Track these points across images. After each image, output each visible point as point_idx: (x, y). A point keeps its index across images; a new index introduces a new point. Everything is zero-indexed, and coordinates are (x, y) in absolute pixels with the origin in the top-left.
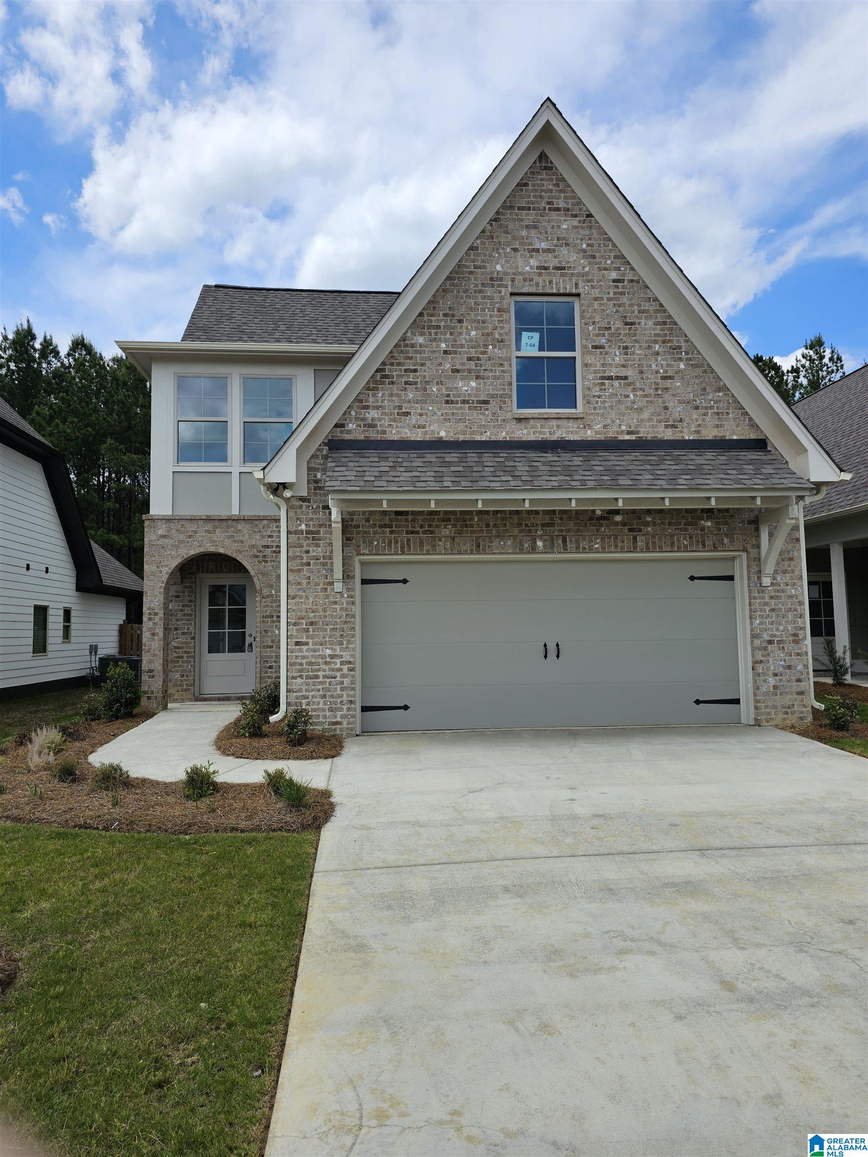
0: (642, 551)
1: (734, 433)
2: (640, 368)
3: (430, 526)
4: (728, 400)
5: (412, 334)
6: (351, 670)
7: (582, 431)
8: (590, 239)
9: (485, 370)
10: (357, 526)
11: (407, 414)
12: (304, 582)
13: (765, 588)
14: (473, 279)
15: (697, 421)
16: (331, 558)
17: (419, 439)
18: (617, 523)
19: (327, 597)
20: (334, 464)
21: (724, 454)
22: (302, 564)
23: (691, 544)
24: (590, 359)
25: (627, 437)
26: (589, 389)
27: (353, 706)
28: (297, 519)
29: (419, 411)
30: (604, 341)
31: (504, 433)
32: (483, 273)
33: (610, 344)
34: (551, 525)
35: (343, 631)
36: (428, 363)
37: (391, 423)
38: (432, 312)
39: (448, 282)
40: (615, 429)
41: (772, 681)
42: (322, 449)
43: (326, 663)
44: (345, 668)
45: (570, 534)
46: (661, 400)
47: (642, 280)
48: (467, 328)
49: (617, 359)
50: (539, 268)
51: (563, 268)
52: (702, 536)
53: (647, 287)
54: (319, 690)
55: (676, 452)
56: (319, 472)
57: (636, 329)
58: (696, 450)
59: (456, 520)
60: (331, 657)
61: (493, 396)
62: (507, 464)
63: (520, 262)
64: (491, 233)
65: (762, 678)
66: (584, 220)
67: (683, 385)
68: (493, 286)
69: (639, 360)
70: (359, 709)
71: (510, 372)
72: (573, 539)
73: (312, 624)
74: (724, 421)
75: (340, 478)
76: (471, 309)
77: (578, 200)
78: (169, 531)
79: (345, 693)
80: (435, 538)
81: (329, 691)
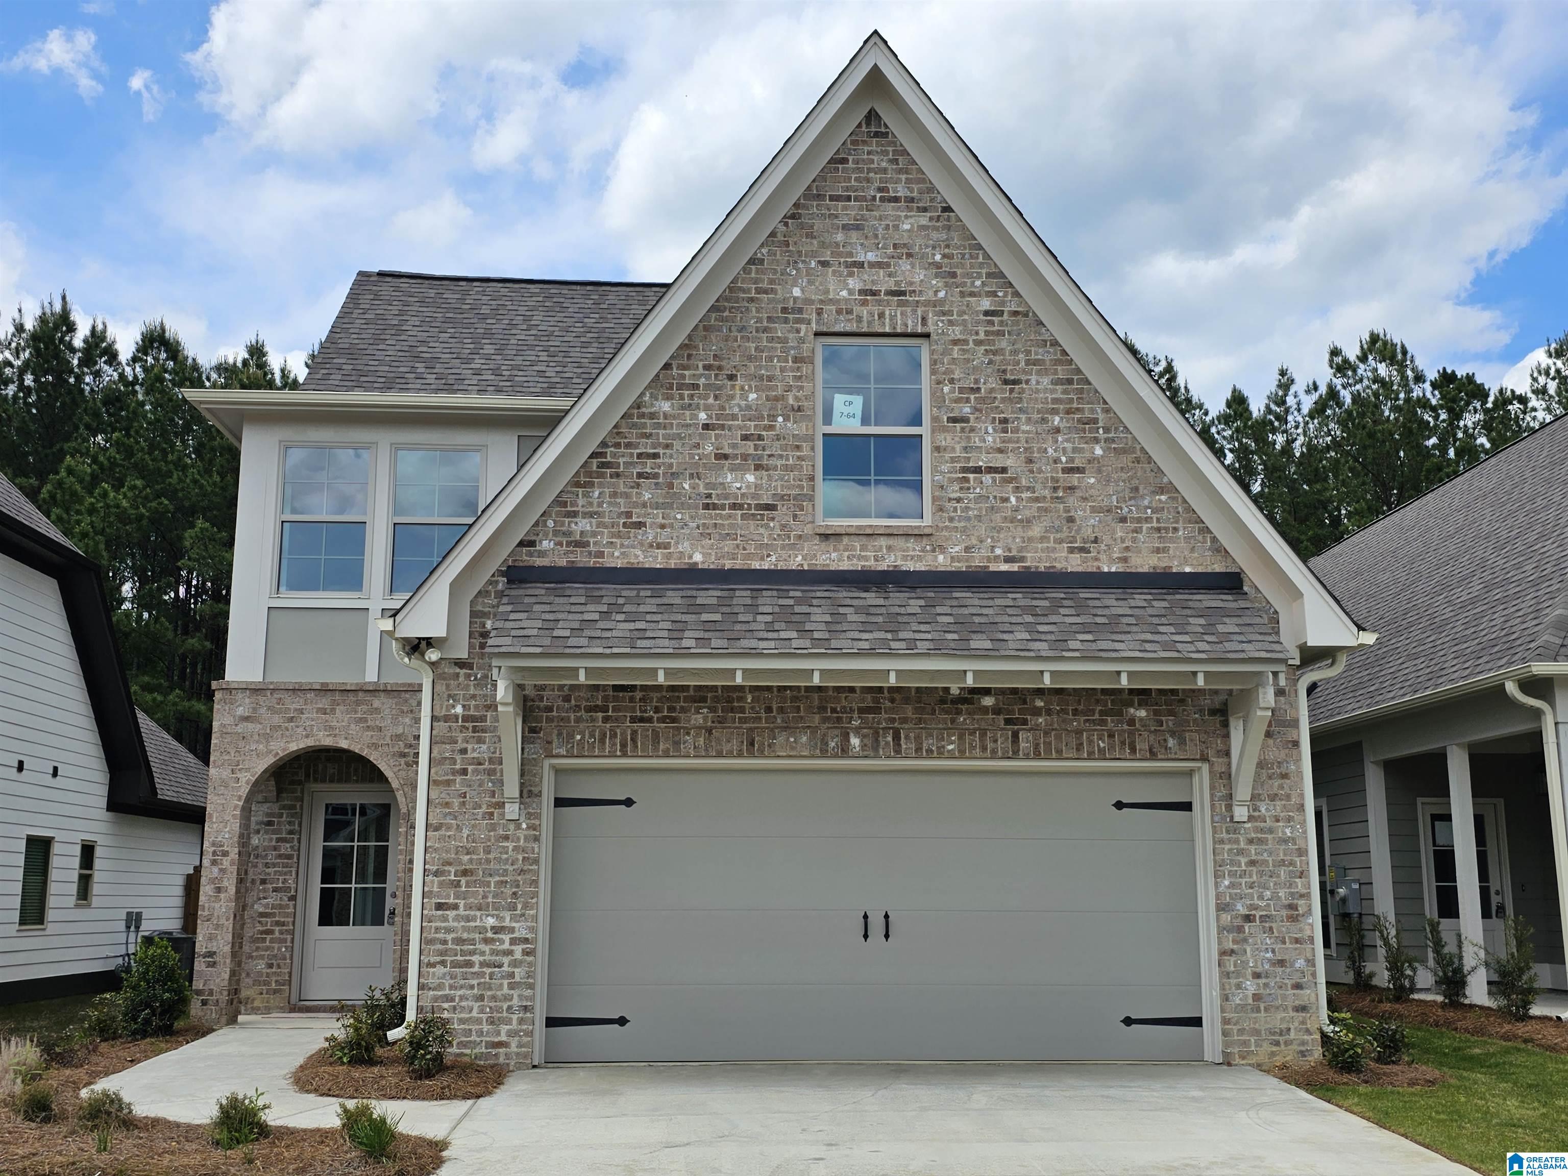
0: (1027, 757)
1: (1186, 562)
2: (1028, 455)
3: (671, 709)
4: (1177, 508)
5: (651, 397)
6: (526, 953)
7: (929, 557)
8: (948, 246)
9: (770, 456)
10: (549, 709)
11: (640, 525)
12: (456, 802)
13: (1239, 825)
14: (754, 309)
15: (1123, 541)
16: (501, 762)
17: (658, 566)
18: (985, 710)
19: (493, 828)
20: (509, 608)
21: (1166, 597)
22: (454, 772)
23: (1112, 747)
24: (944, 440)
25: (1004, 567)
26: (942, 487)
27: (528, 1015)
28: (449, 696)
29: (660, 520)
30: (967, 410)
31: (800, 558)
32: (770, 301)
33: (977, 414)
34: (876, 710)
35: (518, 886)
36: (677, 444)
37: (614, 540)
38: (685, 362)
39: (714, 315)
40: (984, 553)
41: (1250, 986)
42: (497, 582)
43: (486, 941)
44: (518, 949)
45: (906, 726)
46: (1061, 506)
47: (1034, 312)
48: (742, 388)
49: (990, 439)
50: (861, 292)
51: (903, 293)
52: (1131, 733)
53: (1041, 323)
54: (472, 987)
55: (1084, 594)
56: (489, 618)
57: (1023, 391)
58: (1120, 591)
59: (716, 699)
60: (496, 930)
61: (782, 497)
62: (797, 609)
63: (832, 284)
64: (785, 237)
65: (1233, 981)
66: (939, 216)
67: (1099, 481)
68: (786, 321)
69: (1027, 442)
70: (540, 1022)
71: (813, 459)
72: (912, 735)
73: (465, 873)
74: (1170, 543)
75: (513, 633)
76: (750, 358)
77: (928, 185)
78: (254, 709)
79: (515, 993)
80: (678, 729)
81: (490, 989)
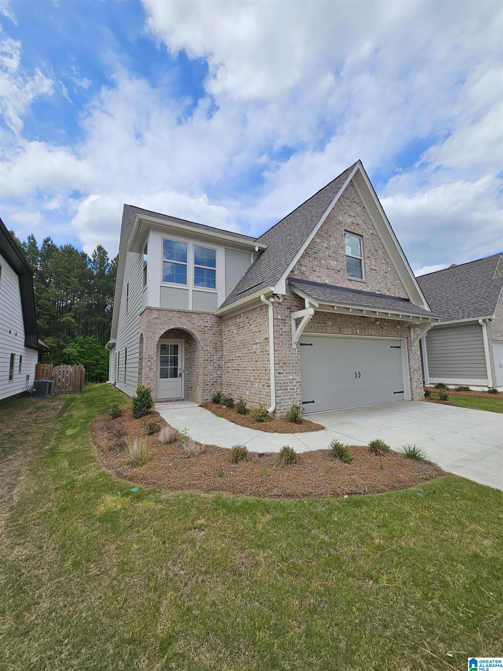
3: (324, 320)
5: (315, 237)
7: (367, 288)
8: (365, 216)
9: (338, 258)
11: (315, 271)
12: (281, 343)
14: (333, 220)
16: (291, 332)
17: (319, 282)
19: (290, 351)
22: (280, 335)
24: (367, 261)
26: (367, 272)
28: (277, 312)
29: (319, 270)
30: (370, 255)
35: (296, 367)
36: (321, 251)
37: (310, 274)
40: (375, 289)
43: (291, 383)
44: (297, 385)
47: (379, 236)
48: (332, 240)
49: (374, 263)
50: (352, 222)
51: (358, 225)
53: (380, 239)
54: (288, 396)
57: (378, 253)
59: (333, 319)
60: (293, 379)
61: (341, 269)
63: (346, 219)
68: (339, 225)
71: (344, 260)
73: (284, 363)
76: (333, 232)
77: (361, 201)
78: (159, 316)
79: (298, 396)
80: (326, 326)
81: (292, 396)
